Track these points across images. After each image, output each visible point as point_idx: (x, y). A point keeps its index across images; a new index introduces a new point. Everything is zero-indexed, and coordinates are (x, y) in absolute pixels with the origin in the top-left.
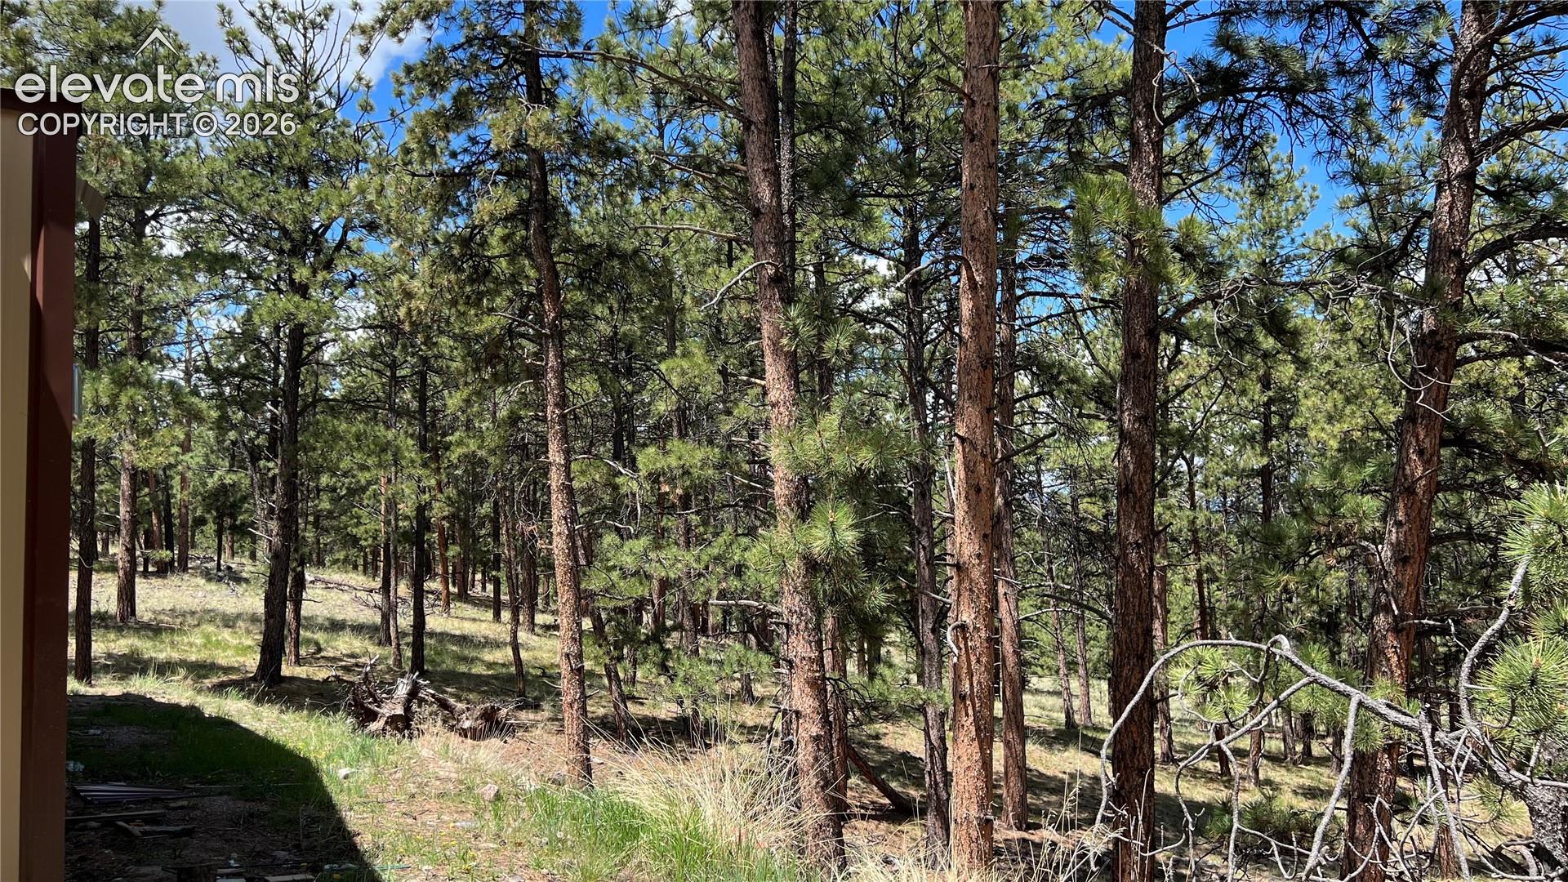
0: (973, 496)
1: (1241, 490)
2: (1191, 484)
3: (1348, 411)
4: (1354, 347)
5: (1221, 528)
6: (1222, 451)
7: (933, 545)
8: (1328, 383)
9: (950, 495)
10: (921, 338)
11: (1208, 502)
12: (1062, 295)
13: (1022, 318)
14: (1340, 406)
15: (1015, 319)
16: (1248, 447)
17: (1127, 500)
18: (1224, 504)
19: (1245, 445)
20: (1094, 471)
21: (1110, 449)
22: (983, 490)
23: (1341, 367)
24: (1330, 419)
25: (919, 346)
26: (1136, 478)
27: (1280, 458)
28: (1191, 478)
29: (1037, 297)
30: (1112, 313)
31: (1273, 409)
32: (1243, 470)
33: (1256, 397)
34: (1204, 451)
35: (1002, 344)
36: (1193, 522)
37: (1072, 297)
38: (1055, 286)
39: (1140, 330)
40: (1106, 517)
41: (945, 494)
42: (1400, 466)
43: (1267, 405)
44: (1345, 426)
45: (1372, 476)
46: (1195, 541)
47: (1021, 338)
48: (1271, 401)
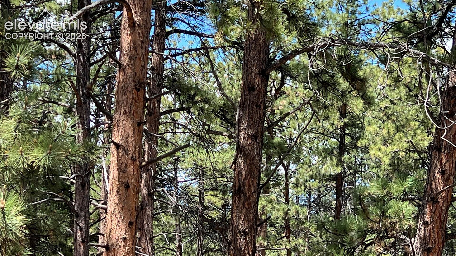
0: (123, 190)
1: (321, 190)
2: (287, 184)
3: (397, 137)
4: (403, 91)
5: (306, 219)
6: (310, 160)
7: (88, 226)
8: (385, 115)
9: (105, 186)
10: (88, 59)
11: (298, 198)
12: (200, 35)
13: (170, 49)
14: (392, 133)
15: (164, 50)
16: (328, 159)
17: (239, 198)
18: (309, 201)
19: (326, 157)
20: (218, 171)
21: (230, 155)
22: (131, 187)
23: (394, 104)
24: (385, 142)
25: (87, 65)
26: (246, 182)
27: (350, 168)
28: (287, 180)
29: (182, 34)
30: (237, 51)
31: (347, 131)
32: (324, 176)
33: (336, 122)
34: (297, 160)
35: (153, 69)
36: (286, 213)
37: (208, 37)
38: (196, 27)
39: (255, 70)
40: (224, 206)
41: (101, 184)
42: (429, 182)
43: (343, 128)
44: (395, 148)
45: (410, 188)
46: (287, 228)
47: (168, 65)
48: (346, 125)
